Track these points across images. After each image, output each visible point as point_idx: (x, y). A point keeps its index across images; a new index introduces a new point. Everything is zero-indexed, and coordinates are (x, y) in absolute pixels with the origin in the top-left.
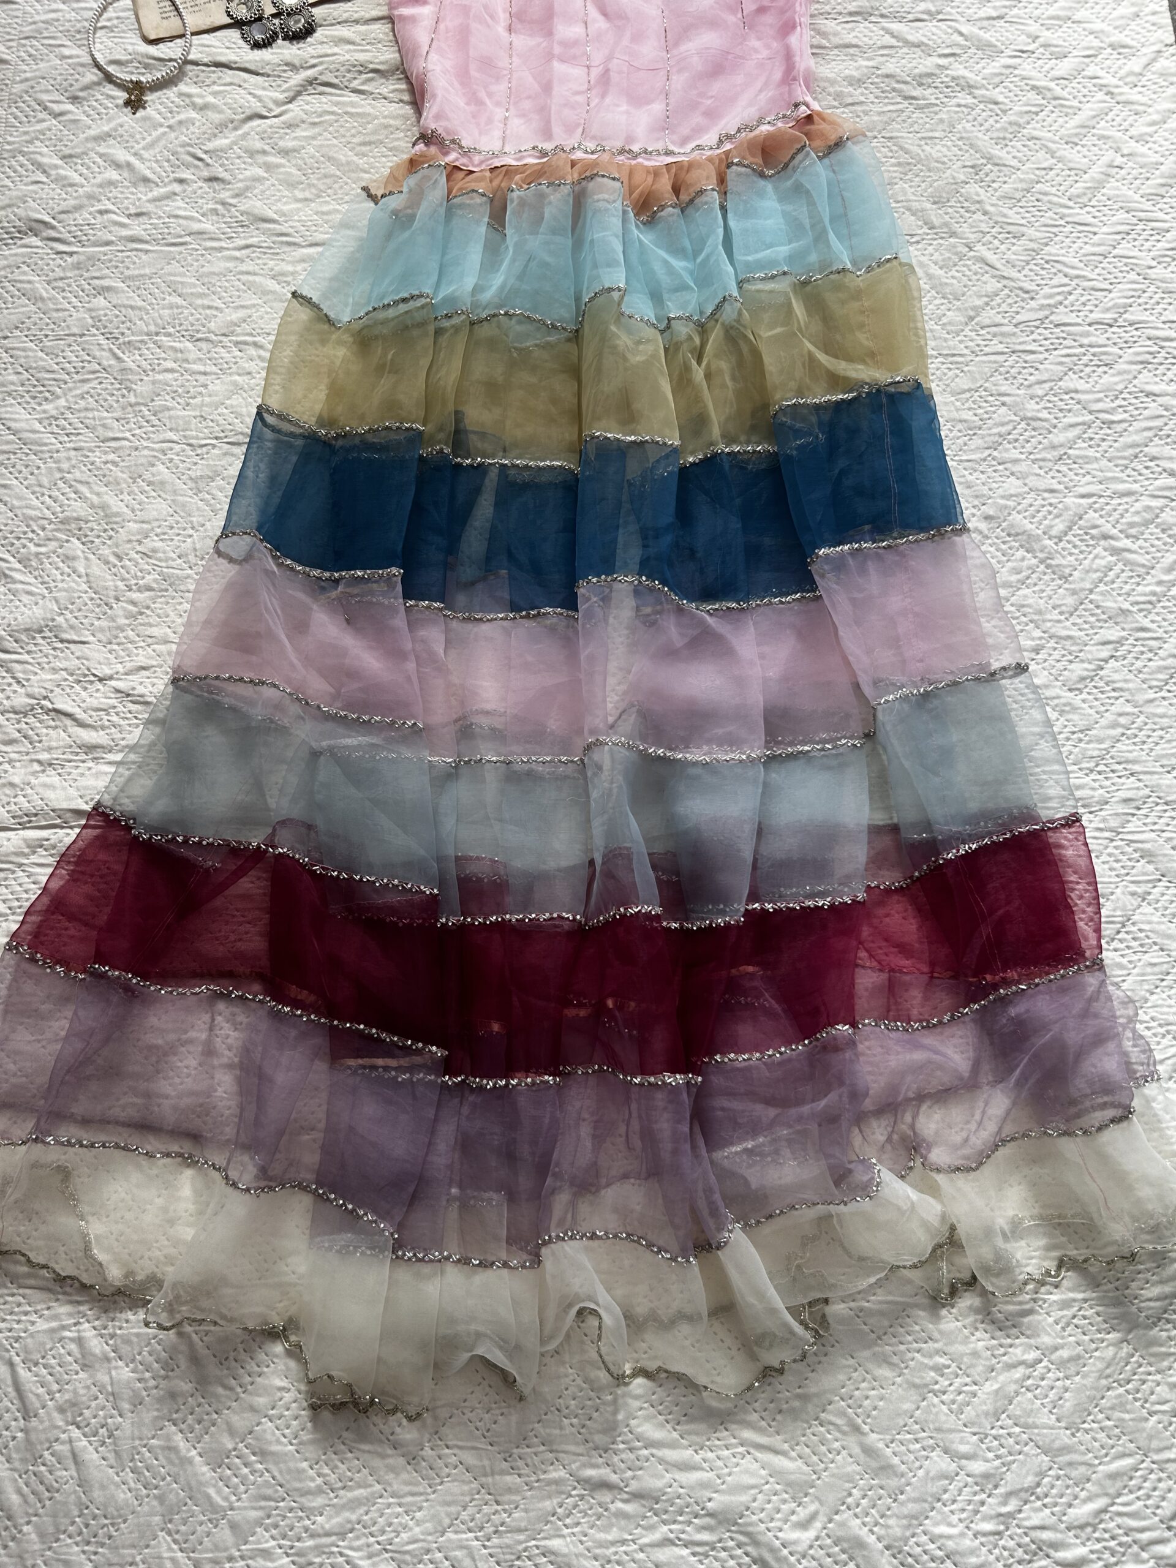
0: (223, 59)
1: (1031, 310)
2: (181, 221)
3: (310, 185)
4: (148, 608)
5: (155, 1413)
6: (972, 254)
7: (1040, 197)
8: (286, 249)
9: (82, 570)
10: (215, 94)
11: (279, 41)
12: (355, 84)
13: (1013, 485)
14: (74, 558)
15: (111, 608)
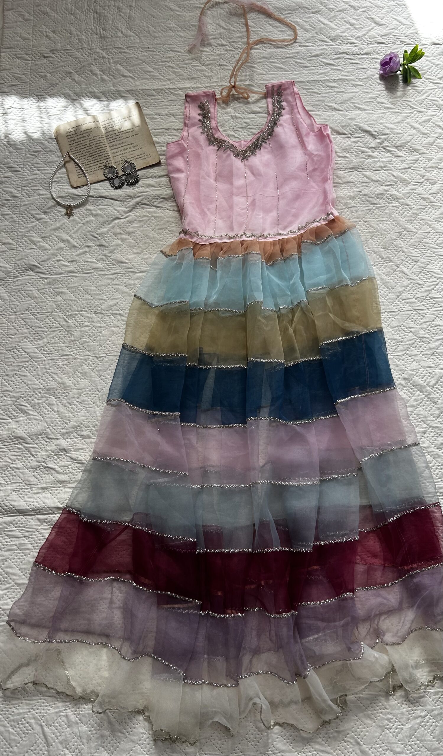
0: (103, 195)
1: (422, 292)
2: (89, 264)
3: (139, 247)
4: (81, 424)
5: (96, 744)
6: (398, 269)
7: (425, 244)
8: (131, 274)
9: (56, 409)
10: (100, 209)
11: (125, 186)
12: (155, 204)
13: (414, 365)
14: (53, 405)
15: (67, 424)
